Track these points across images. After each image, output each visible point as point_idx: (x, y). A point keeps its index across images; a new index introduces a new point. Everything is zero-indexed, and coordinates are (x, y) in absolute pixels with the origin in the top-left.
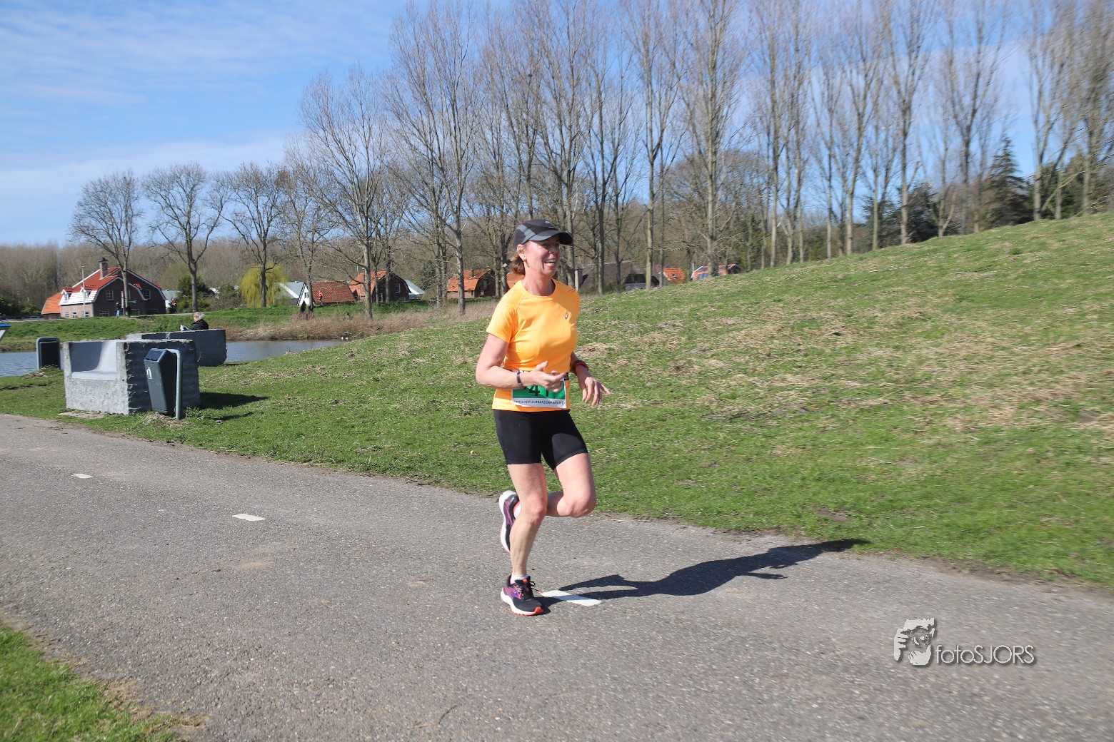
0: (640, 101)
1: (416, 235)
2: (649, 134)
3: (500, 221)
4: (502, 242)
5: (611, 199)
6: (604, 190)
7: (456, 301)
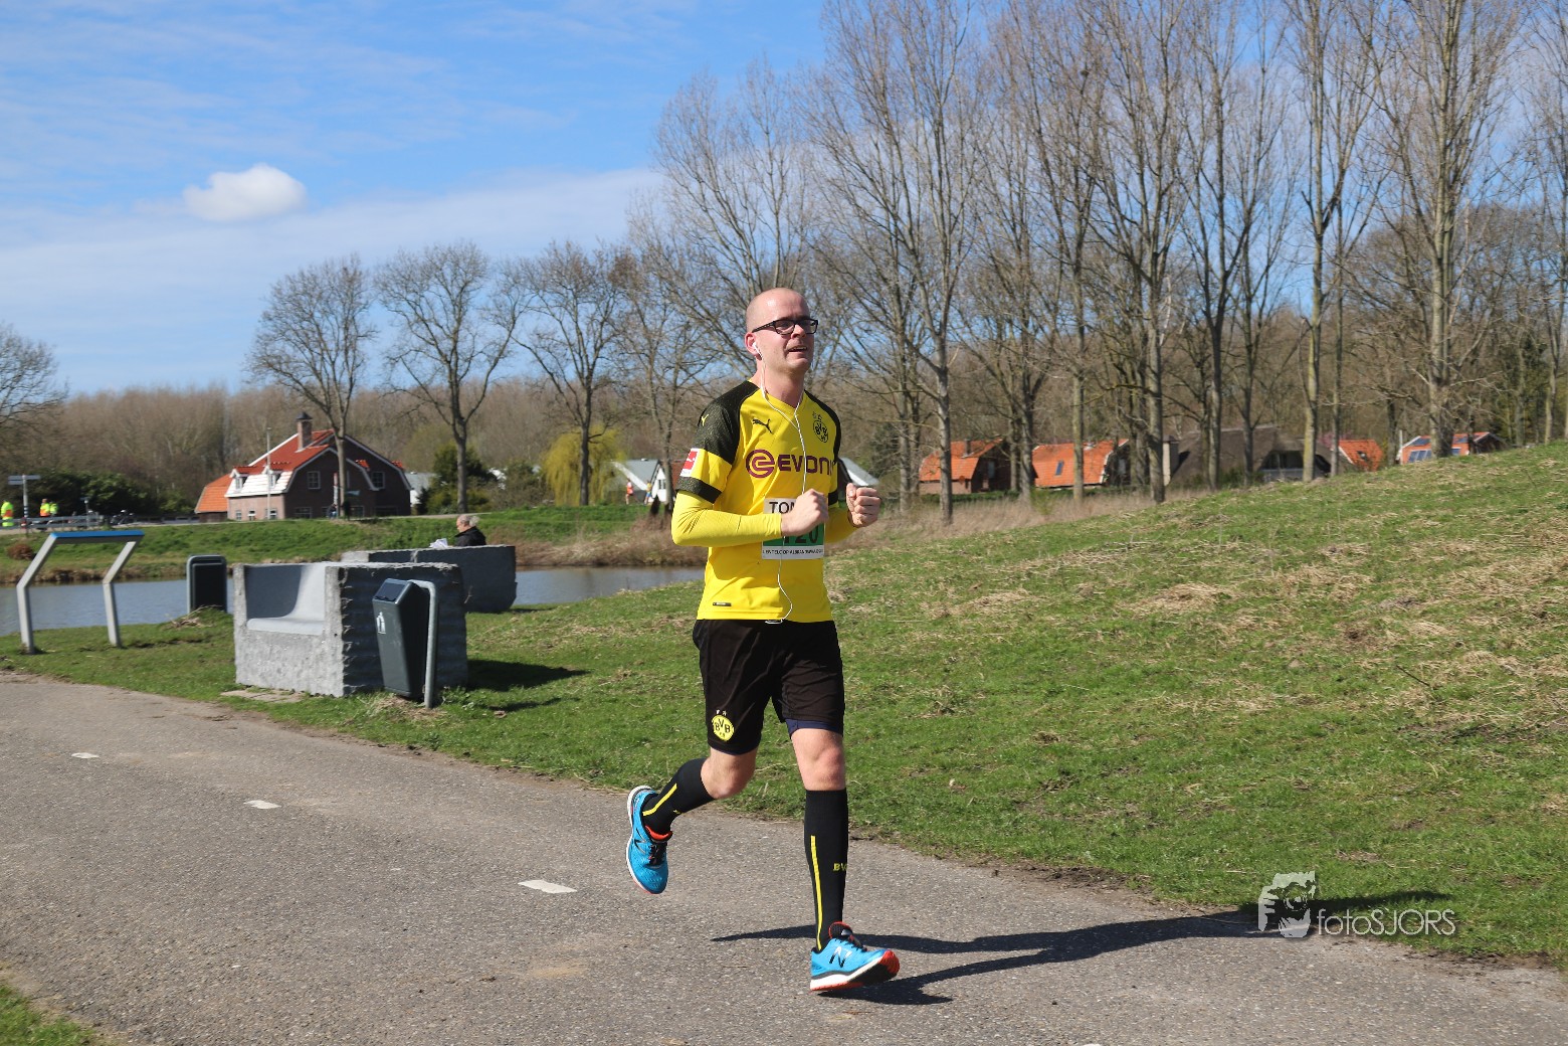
0: (1299, 113)
1: (864, 374)
2: (1315, 178)
3: (1021, 350)
4: (1025, 389)
5: (1237, 307)
6: (1224, 289)
7: (934, 499)
